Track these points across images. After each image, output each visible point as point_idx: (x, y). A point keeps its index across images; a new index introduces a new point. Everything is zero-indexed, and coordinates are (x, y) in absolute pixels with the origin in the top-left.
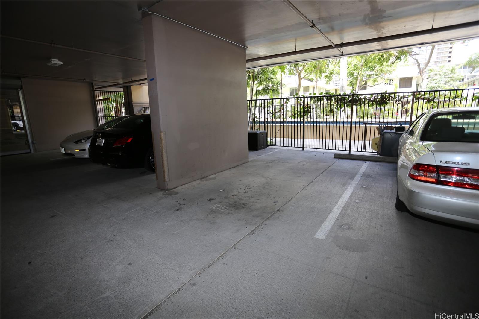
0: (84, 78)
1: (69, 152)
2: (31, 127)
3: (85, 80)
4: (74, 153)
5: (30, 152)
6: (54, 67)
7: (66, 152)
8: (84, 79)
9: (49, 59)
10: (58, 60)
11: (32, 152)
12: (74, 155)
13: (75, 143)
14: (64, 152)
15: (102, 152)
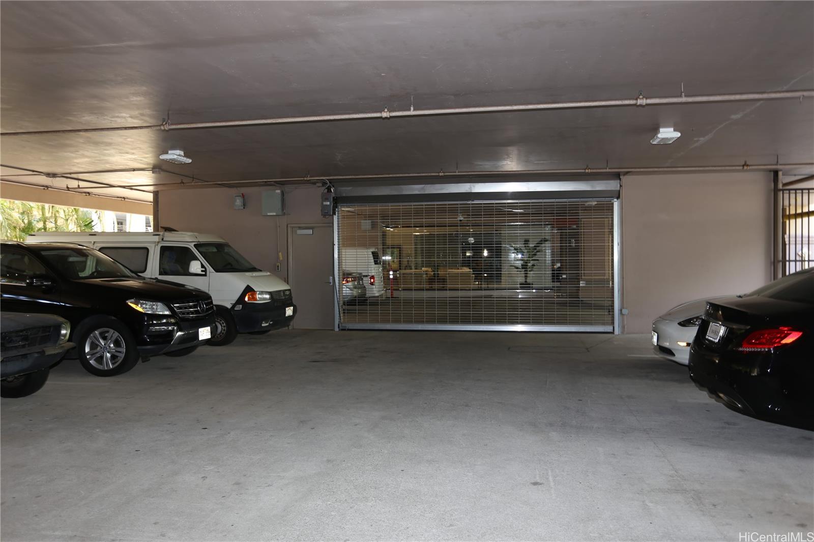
0: (745, 162)
1: (667, 345)
2: (623, 278)
3: (747, 165)
4: (674, 349)
5: (613, 333)
6: (665, 145)
7: (659, 344)
8: (745, 165)
9: (656, 130)
10: (672, 129)
11: (617, 332)
12: (673, 355)
13: (680, 324)
14: (656, 344)
15: (717, 361)
